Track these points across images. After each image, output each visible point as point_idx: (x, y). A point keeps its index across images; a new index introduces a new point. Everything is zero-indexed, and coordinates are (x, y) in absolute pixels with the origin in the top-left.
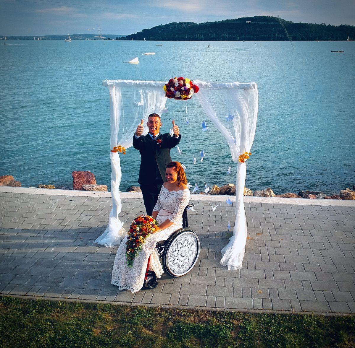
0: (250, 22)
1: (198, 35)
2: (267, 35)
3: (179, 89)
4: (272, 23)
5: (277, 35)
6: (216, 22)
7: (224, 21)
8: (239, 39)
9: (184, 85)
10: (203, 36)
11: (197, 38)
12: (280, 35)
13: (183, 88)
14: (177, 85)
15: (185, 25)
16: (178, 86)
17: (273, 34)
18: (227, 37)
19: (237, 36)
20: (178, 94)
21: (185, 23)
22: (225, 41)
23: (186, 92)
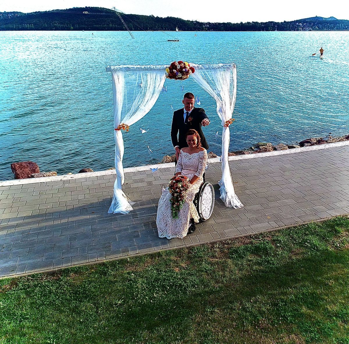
0: (87, 13)
1: (27, 25)
2: (101, 25)
3: (181, 71)
4: (104, 13)
5: (111, 25)
6: (46, 12)
7: (54, 11)
8: (73, 28)
9: (185, 67)
10: (33, 26)
11: (27, 28)
12: (114, 25)
13: (184, 70)
14: (178, 67)
15: (12, 15)
16: (180, 69)
17: (107, 25)
18: (59, 27)
19: (70, 25)
20: (180, 75)
21: (11, 13)
22: (58, 30)
23: (186, 73)
